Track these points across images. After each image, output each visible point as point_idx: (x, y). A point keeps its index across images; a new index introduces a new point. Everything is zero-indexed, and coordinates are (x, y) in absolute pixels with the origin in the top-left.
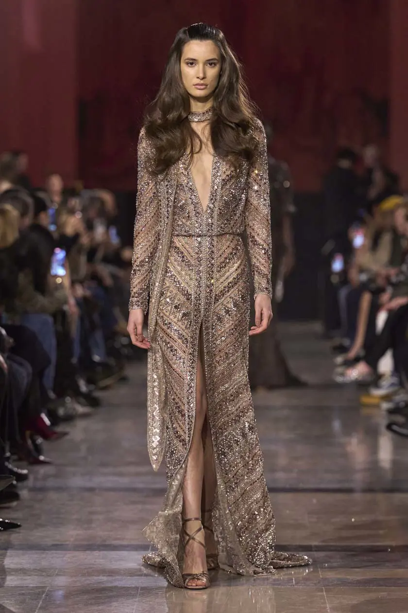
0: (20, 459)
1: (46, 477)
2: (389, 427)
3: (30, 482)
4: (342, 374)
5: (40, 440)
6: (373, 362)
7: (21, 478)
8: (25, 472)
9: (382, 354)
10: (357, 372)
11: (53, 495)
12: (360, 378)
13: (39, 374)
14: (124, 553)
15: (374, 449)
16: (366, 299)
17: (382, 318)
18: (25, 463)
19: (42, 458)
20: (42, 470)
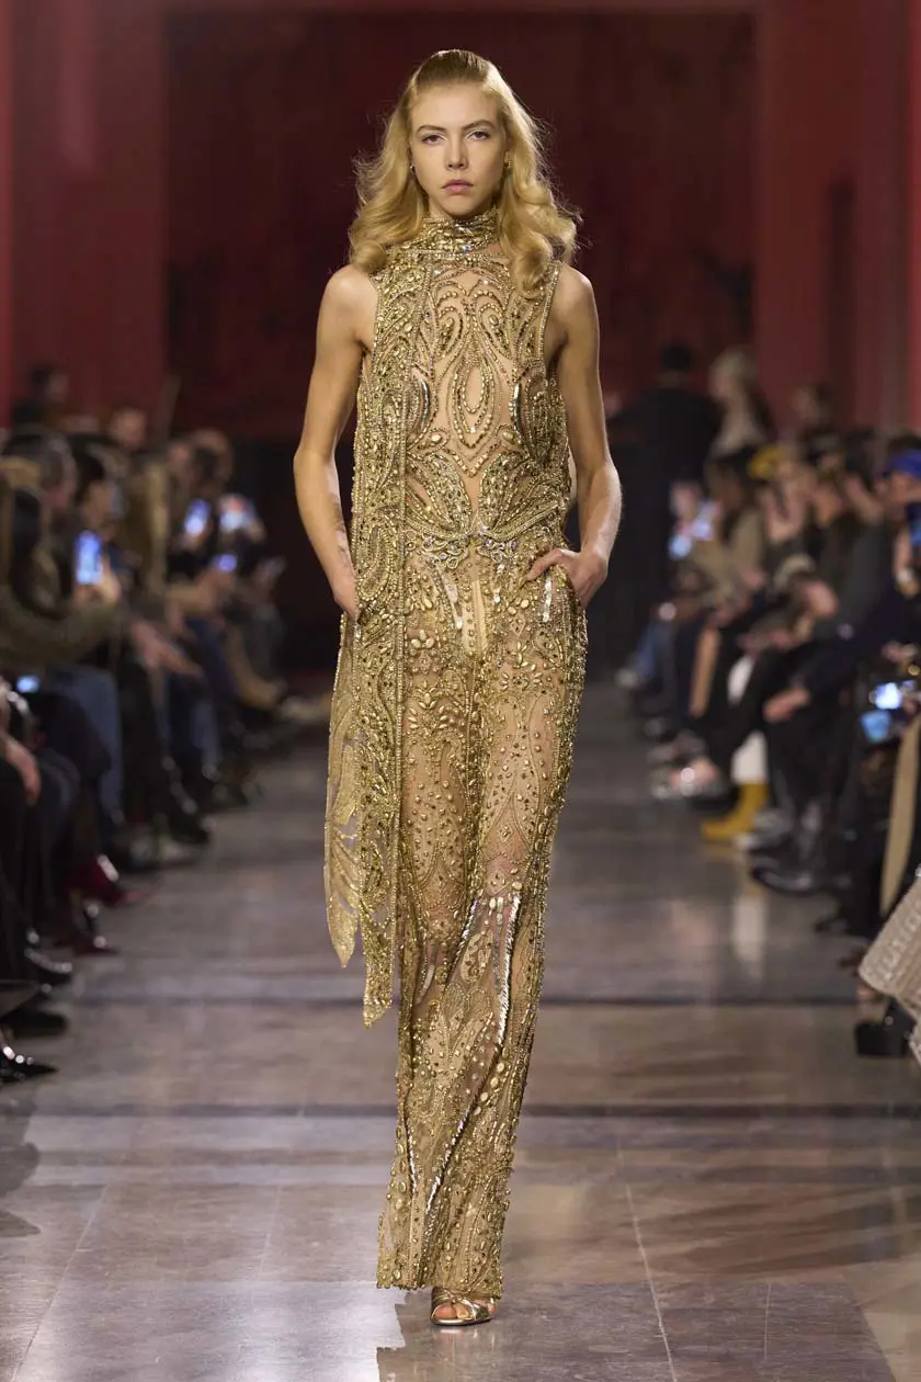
0: (59, 944)
1: (105, 979)
2: (757, 875)
3: (78, 987)
4: (666, 784)
5: (94, 909)
6: (723, 760)
7: (61, 980)
8: (65, 967)
9: (739, 742)
10: (693, 777)
11: (119, 1012)
12: (700, 791)
13: (90, 784)
14: (251, 1121)
15: (726, 923)
16: (708, 645)
17: (740, 677)
18: (67, 951)
19: (101, 941)
20: (100, 966)
